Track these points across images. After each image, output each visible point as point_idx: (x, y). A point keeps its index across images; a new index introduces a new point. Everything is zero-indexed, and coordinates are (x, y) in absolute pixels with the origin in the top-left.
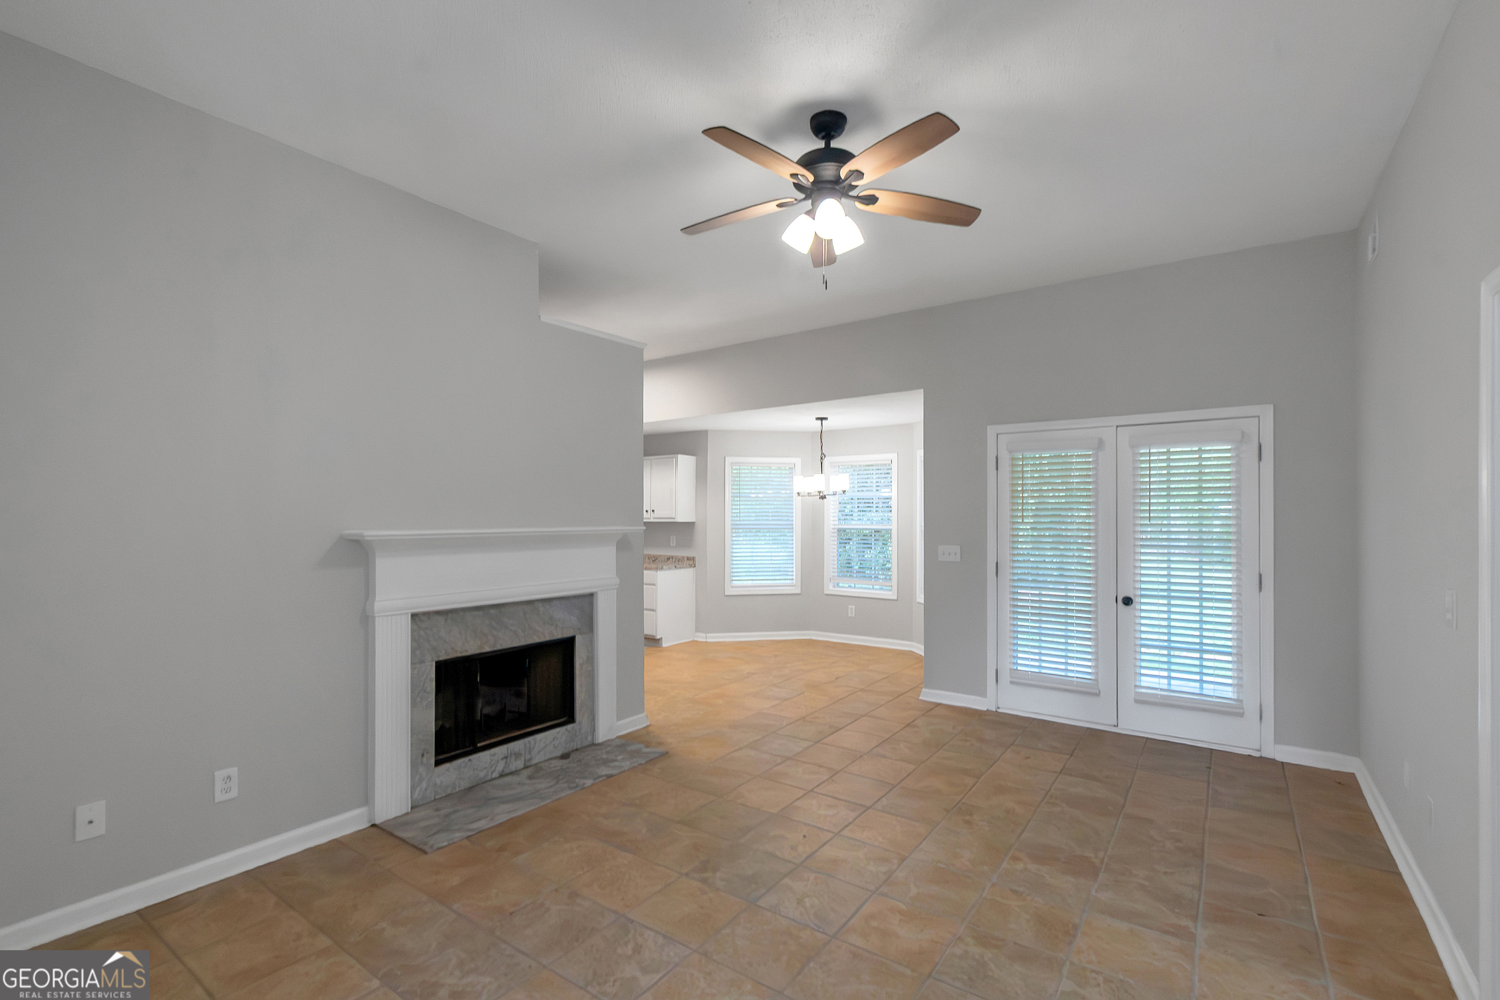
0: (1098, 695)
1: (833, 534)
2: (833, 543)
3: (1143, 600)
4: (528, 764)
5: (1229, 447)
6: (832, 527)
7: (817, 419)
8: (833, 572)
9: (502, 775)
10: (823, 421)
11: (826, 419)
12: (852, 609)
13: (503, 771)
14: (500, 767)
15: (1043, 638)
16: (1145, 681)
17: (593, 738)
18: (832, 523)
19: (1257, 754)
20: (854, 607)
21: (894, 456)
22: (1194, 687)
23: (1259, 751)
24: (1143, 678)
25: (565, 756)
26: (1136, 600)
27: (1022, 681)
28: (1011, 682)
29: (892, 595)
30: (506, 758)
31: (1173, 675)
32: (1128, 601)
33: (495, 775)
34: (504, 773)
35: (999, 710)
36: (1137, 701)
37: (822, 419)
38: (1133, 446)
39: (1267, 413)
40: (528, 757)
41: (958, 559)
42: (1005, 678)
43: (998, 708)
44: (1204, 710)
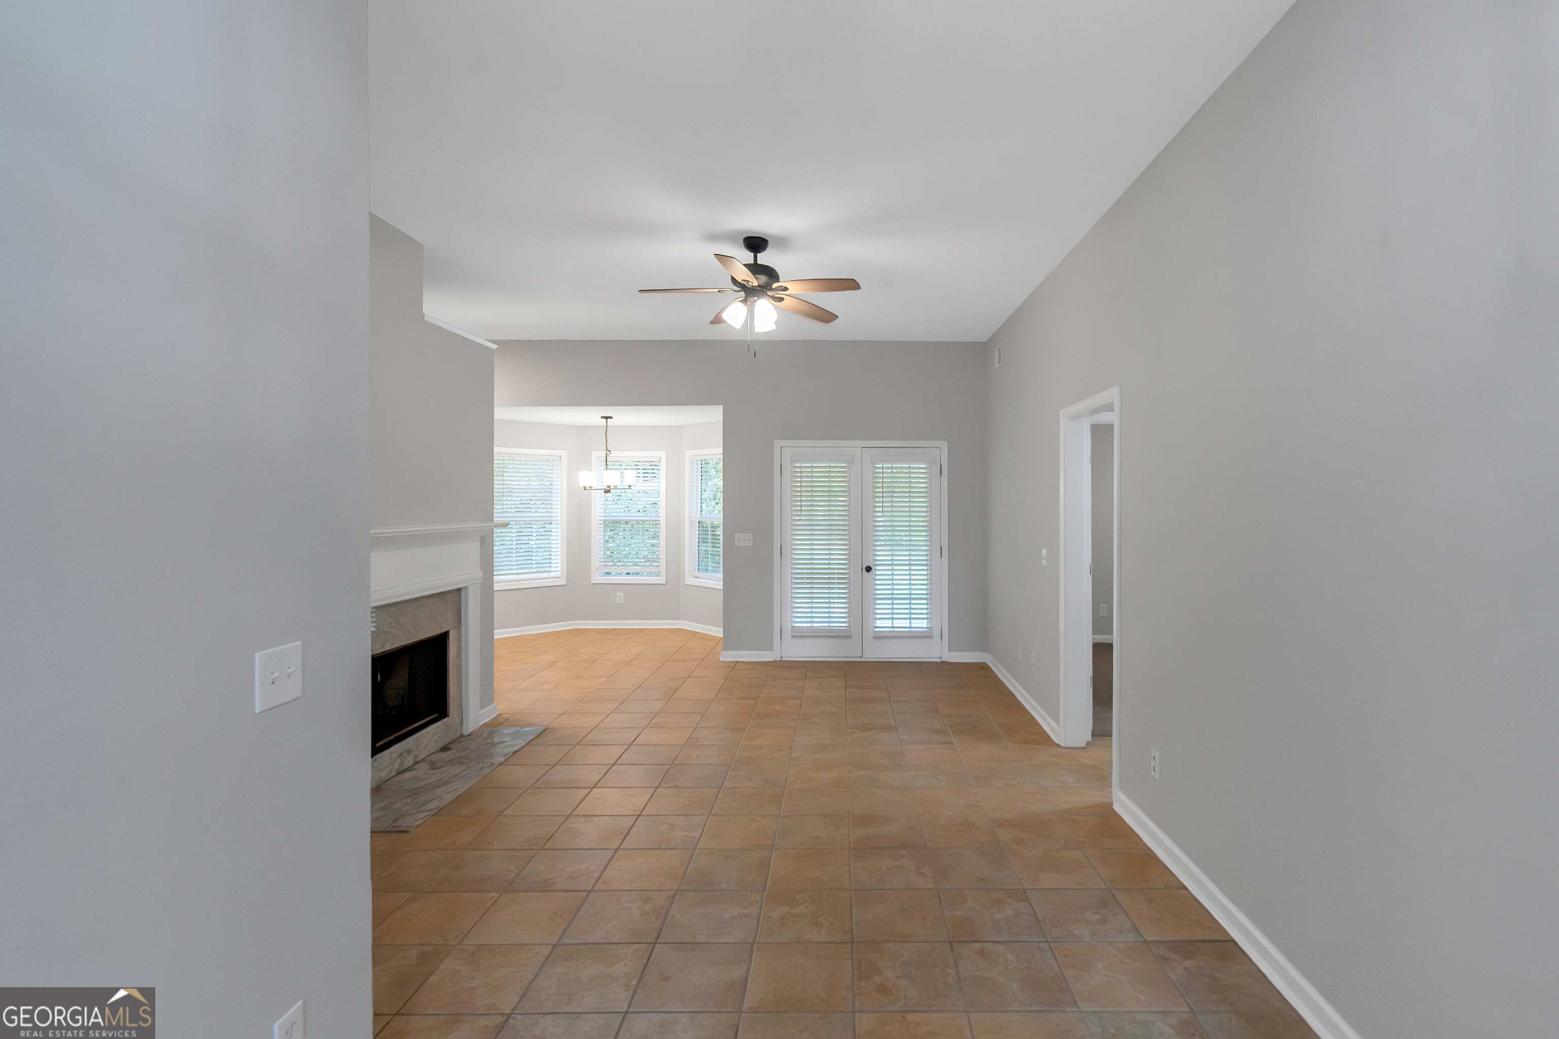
0: (850, 637)
1: (600, 526)
2: (599, 533)
3: (877, 568)
4: (416, 760)
5: (925, 466)
6: (599, 518)
7: (603, 417)
8: (600, 562)
9: (399, 773)
10: (608, 420)
11: (611, 418)
12: (620, 596)
13: (399, 769)
14: (396, 766)
15: (814, 601)
16: (879, 623)
17: (461, 732)
18: (599, 514)
19: (939, 660)
20: (622, 594)
21: (663, 454)
22: (906, 623)
23: (940, 658)
24: (877, 621)
25: (445, 749)
26: (873, 568)
27: (800, 635)
28: (793, 637)
29: (661, 580)
30: (401, 755)
31: (895, 616)
32: (869, 569)
33: (394, 773)
34: (400, 771)
35: (782, 659)
36: (875, 638)
37: (607, 418)
38: (873, 462)
39: (944, 445)
40: (416, 753)
41: (751, 544)
42: (787, 633)
43: (782, 657)
44: (912, 637)
